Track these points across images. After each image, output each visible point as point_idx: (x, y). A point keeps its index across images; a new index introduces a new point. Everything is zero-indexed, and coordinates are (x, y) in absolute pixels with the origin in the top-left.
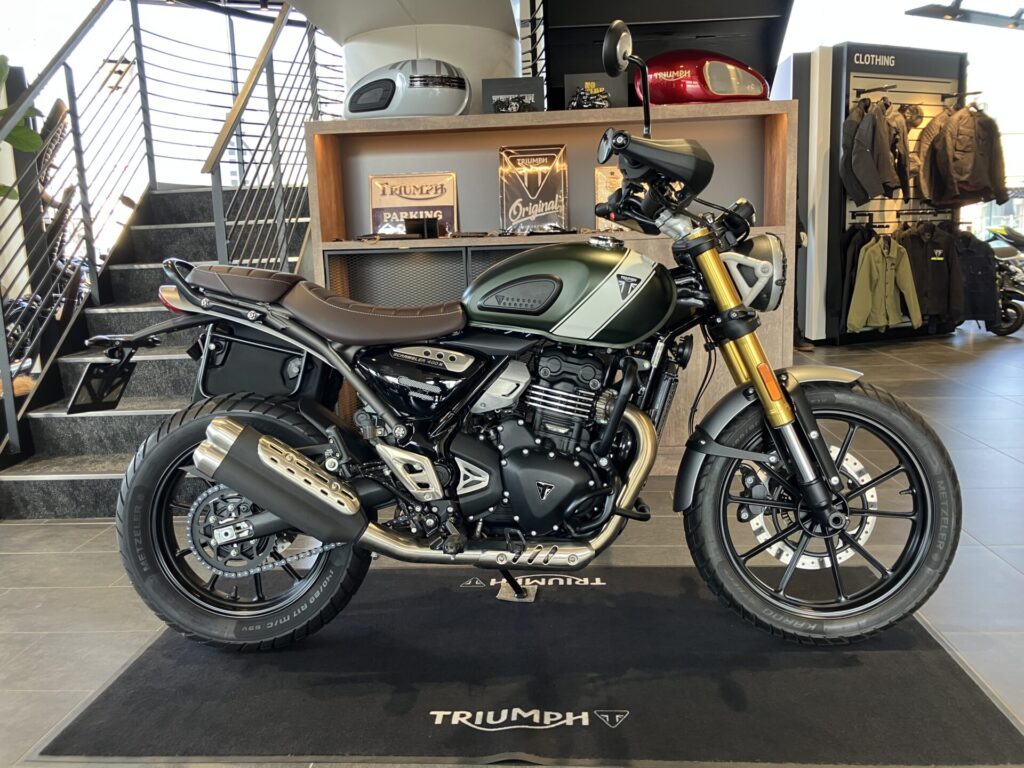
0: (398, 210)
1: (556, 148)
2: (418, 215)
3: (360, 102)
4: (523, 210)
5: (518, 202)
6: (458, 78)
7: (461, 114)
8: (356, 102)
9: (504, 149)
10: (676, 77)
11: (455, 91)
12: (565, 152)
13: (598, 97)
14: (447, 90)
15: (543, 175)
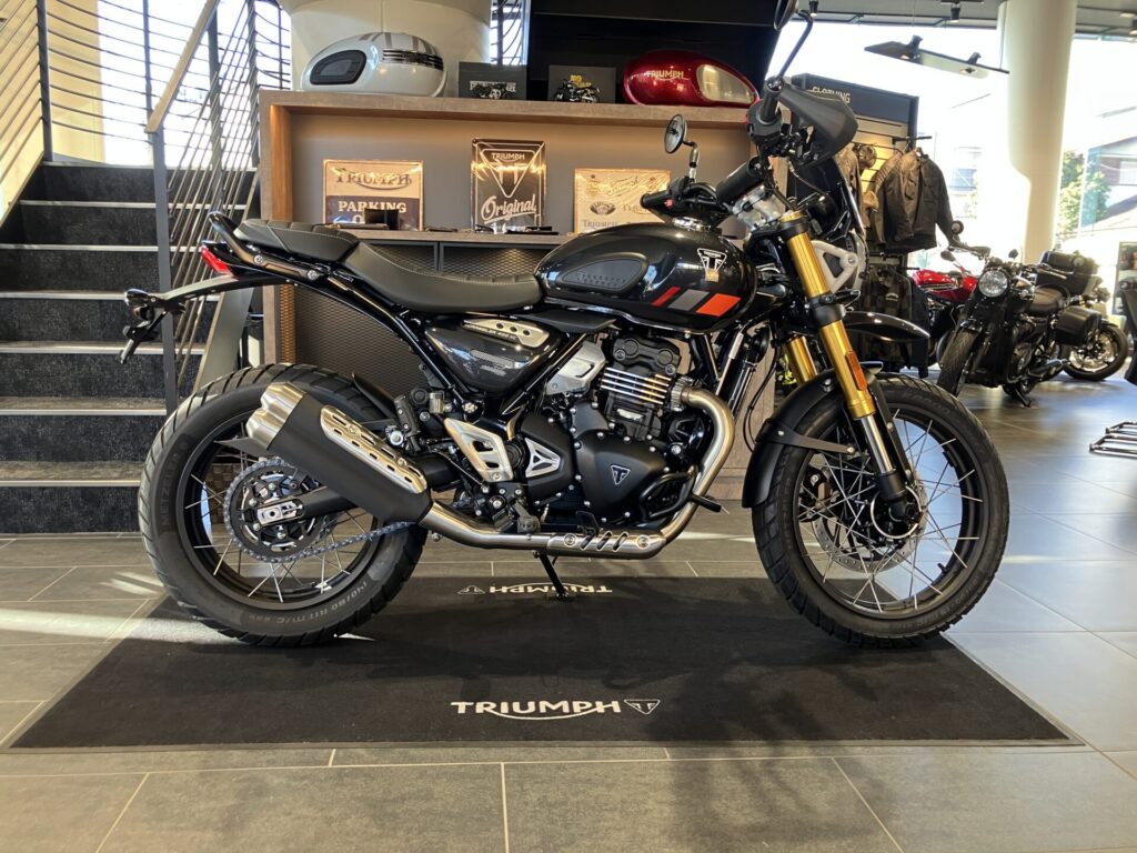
0: (356, 199)
1: (535, 145)
2: (379, 206)
3: (323, 73)
4: (496, 209)
5: (491, 200)
6: (436, 57)
7: (438, 96)
8: (319, 73)
9: (476, 141)
10: (669, 77)
11: (431, 70)
12: (543, 149)
13: (586, 92)
14: (423, 68)
15: (520, 174)
